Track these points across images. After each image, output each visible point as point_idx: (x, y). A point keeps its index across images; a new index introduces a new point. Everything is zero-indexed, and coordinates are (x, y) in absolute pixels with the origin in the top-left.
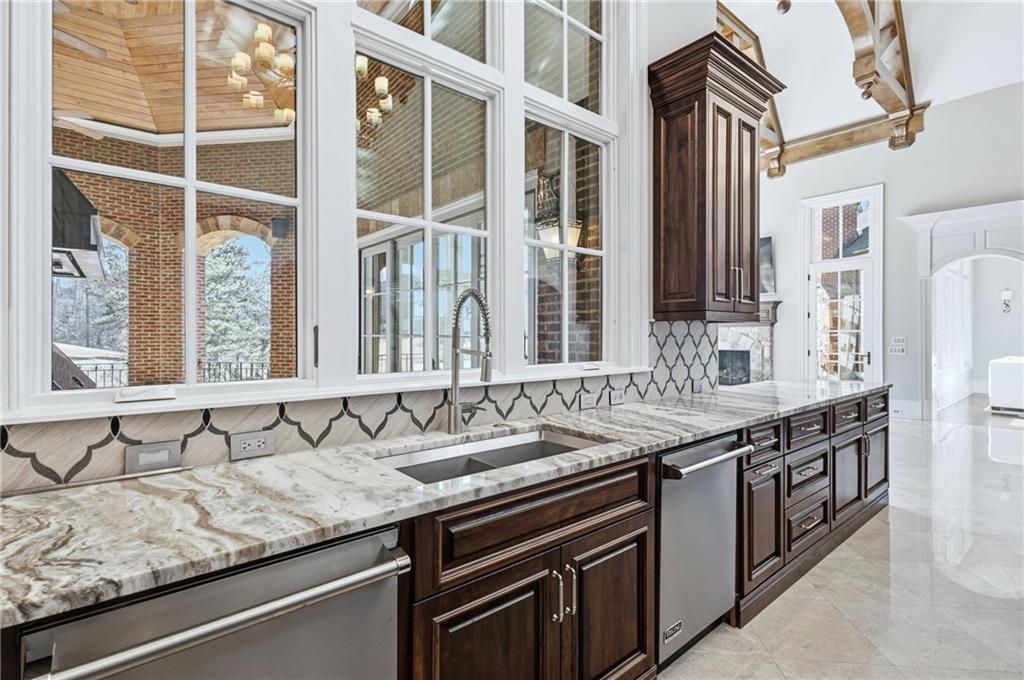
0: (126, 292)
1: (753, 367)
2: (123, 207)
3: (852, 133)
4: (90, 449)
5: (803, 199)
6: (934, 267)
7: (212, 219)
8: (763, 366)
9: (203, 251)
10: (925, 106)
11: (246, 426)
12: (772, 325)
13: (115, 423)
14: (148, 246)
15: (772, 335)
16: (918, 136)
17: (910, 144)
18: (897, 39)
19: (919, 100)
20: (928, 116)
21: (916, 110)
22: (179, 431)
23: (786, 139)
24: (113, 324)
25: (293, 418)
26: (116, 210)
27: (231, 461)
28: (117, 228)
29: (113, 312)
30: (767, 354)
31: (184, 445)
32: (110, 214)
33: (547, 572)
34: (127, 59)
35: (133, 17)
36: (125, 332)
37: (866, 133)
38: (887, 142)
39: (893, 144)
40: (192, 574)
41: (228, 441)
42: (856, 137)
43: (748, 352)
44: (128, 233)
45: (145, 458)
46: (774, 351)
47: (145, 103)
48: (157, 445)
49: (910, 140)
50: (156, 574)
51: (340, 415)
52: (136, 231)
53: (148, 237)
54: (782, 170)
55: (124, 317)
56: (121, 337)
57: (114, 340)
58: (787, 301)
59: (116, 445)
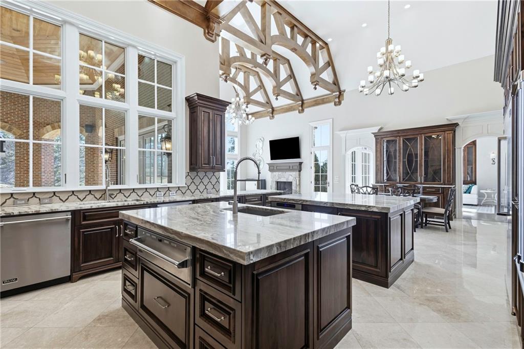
0: (14, 153)
1: (294, 188)
2: (12, 117)
3: (324, 98)
4: (6, 200)
5: (310, 122)
6: (347, 150)
7: (57, 124)
8: (296, 188)
9: (53, 138)
10: (344, 91)
11: (45, 197)
12: (300, 171)
13: (12, 194)
14: (25, 135)
15: (300, 175)
16: (342, 102)
17: (340, 105)
18: (330, 67)
19: (342, 89)
20: (345, 94)
21: (341, 93)
22: (27, 197)
23: (304, 99)
24: (5, 169)
25: (57, 195)
26: (9, 119)
27: (41, 204)
28: (9, 127)
29: (6, 163)
30: (298, 183)
31: (28, 200)
32: (6, 120)
33: (114, 226)
34: (15, 52)
35: (18, 35)
36: (13, 173)
37: (328, 99)
38: (333, 103)
39: (335, 105)
40: (26, 213)
41: (40, 200)
42: (325, 100)
43: (291, 182)
44: (15, 129)
45: (19, 202)
46: (301, 181)
47: (24, 71)
48: (22, 200)
49: (340, 103)
50: (20, 212)
51: (72, 195)
52: (19, 128)
53: (25, 131)
54: (303, 110)
55: (13, 166)
56: (10, 176)
57: (6, 178)
58: (304, 162)
59: (12, 199)
